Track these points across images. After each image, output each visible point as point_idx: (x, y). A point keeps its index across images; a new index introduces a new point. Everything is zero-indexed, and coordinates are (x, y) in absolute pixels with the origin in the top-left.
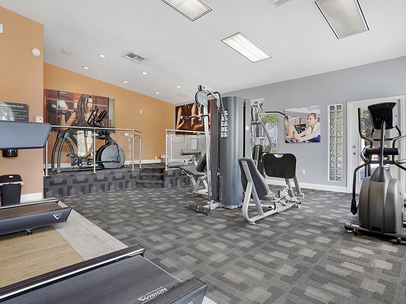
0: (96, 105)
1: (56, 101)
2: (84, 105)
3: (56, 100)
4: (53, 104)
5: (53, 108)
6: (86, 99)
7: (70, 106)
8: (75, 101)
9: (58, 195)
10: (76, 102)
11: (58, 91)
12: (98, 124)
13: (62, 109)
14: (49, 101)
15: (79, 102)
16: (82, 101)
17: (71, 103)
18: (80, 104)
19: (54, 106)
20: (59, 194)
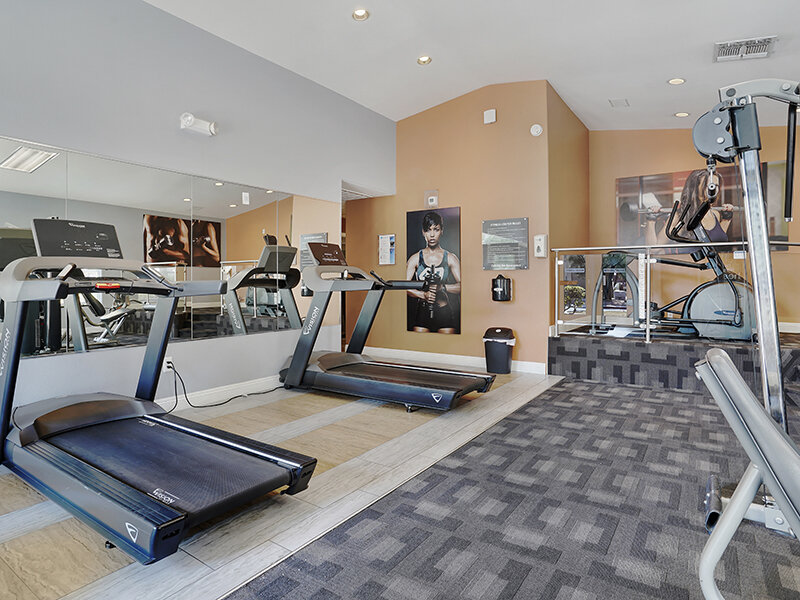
0: (728, 188)
1: (637, 197)
2: (697, 192)
3: (636, 194)
4: (632, 204)
5: (632, 212)
6: (703, 179)
7: (665, 199)
8: (676, 189)
9: (570, 374)
10: (678, 191)
11: (641, 177)
12: (689, 235)
13: (650, 211)
14: (625, 198)
15: (685, 189)
16: (692, 186)
17: (667, 195)
18: (687, 194)
19: (633, 207)
20: (573, 372)
